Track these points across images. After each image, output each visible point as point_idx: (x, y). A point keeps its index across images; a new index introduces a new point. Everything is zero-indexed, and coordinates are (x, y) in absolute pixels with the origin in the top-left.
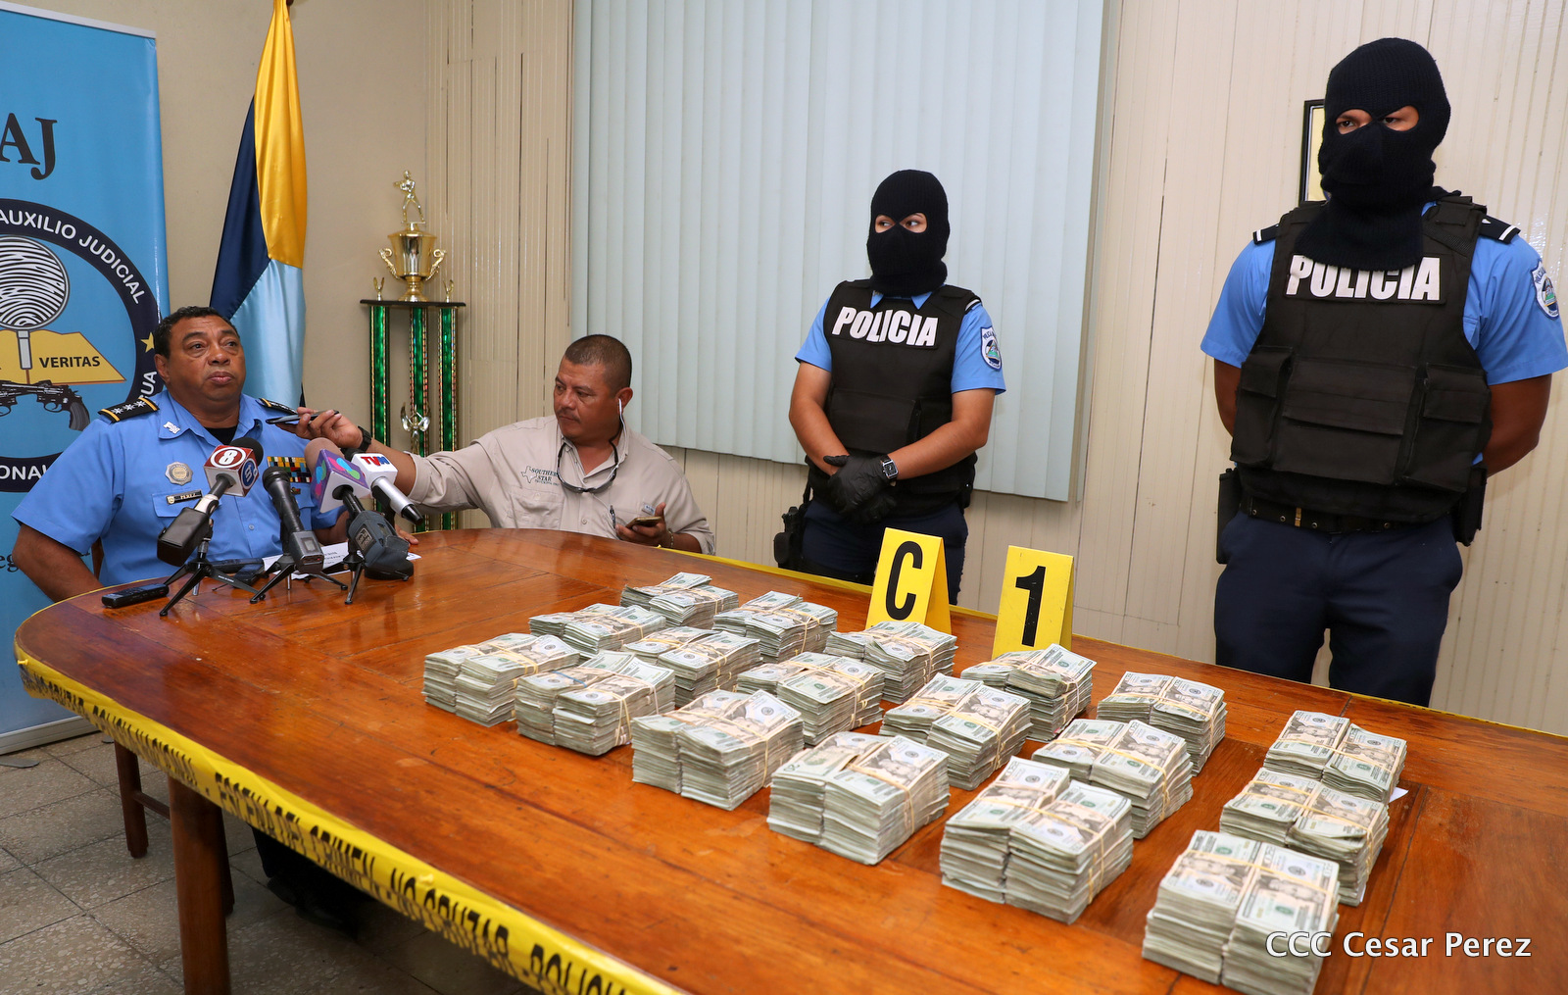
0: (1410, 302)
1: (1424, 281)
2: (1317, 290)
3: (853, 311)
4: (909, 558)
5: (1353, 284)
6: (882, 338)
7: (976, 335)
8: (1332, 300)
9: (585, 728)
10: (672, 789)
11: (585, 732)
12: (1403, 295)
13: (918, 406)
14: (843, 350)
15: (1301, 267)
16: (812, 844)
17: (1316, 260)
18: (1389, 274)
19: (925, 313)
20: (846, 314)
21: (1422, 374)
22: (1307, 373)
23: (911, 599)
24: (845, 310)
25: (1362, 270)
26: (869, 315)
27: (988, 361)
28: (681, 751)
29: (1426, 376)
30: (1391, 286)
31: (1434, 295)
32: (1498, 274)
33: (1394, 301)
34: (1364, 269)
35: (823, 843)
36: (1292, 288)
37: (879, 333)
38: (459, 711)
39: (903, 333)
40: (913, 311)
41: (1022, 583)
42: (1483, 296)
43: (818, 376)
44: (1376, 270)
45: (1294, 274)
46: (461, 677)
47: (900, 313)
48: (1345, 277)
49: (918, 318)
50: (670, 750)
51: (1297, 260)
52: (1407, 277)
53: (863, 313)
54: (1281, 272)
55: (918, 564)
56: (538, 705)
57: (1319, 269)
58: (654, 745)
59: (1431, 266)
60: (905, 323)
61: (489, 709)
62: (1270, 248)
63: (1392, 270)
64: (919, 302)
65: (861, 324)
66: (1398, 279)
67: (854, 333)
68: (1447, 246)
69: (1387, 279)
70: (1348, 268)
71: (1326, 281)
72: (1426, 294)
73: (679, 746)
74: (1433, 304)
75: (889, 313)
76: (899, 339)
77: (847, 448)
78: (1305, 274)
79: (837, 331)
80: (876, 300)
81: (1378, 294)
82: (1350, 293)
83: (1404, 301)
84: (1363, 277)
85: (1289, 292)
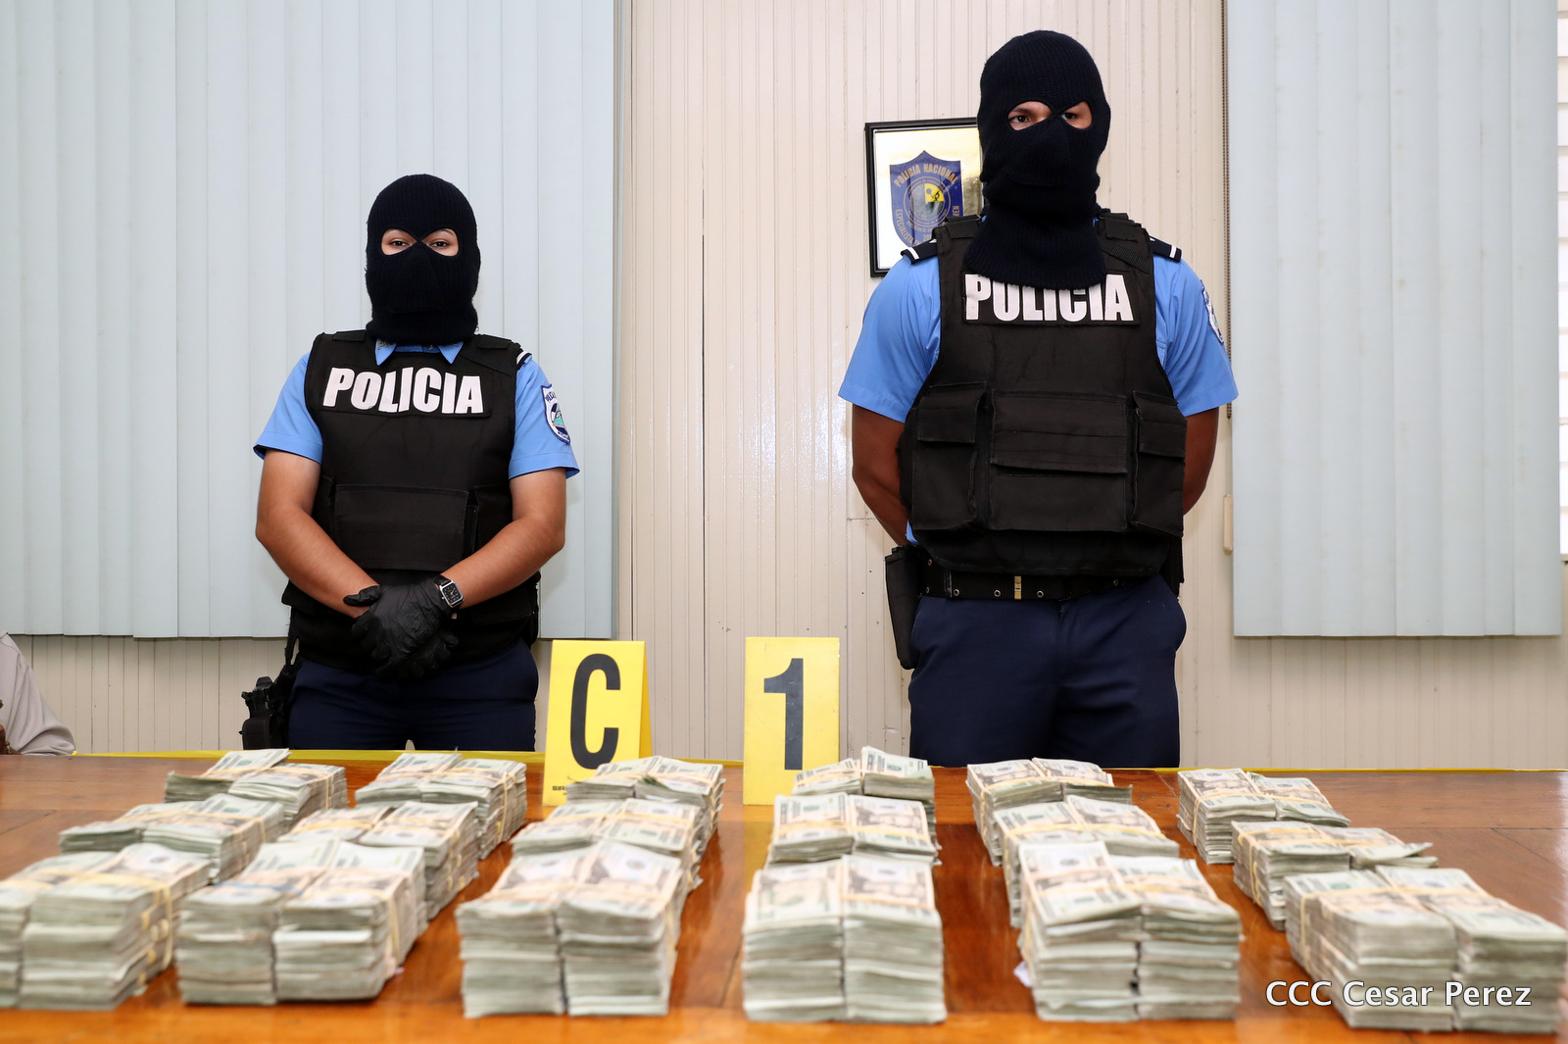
0: (1104, 324)
1: (1112, 300)
2: (1002, 314)
3: (349, 373)
4: (598, 678)
5: (1040, 305)
6: (404, 406)
7: (536, 397)
8: (1019, 324)
9: (348, 952)
10: (548, 1008)
11: (347, 960)
12: (1096, 316)
13: (472, 501)
15: (977, 288)
16: (835, 1021)
17: (994, 278)
18: (1076, 293)
19: (460, 369)
20: (339, 379)
21: (1132, 405)
22: (1010, 410)
23: (611, 734)
24: (336, 373)
25: (1048, 289)
26: (375, 377)
27: (556, 431)
28: (565, 937)
29: (1136, 406)
30: (1081, 306)
31: (1128, 315)
32: (1178, 293)
33: (1087, 322)
34: (1049, 288)
35: (851, 1013)
36: (972, 312)
37: (396, 399)
38: (30, 998)
39: (434, 400)
40: (443, 367)
41: (772, 686)
42: (1167, 319)
43: (299, 469)
44: (1063, 289)
45: (972, 297)
46: (33, 929)
47: (424, 372)
48: (1030, 296)
49: (451, 378)
50: (541, 941)
51: (971, 280)
52: (1095, 294)
53: (364, 376)
54: (952, 296)
55: (613, 683)
56: (238, 936)
57: (999, 288)
58: (507, 940)
59: (1116, 283)
60: (436, 384)
61: (114, 972)
62: (932, 267)
63: (1079, 289)
64: (450, 354)
65: (365, 390)
66: (1086, 298)
67: (357, 402)
68: (1126, 263)
69: (1075, 298)
70: (1032, 287)
71: (1012, 303)
72: (1119, 314)
73: (558, 932)
74: (1128, 324)
75: (407, 371)
76: (432, 405)
78: (985, 295)
79: (330, 400)
80: (382, 353)
81: (1069, 316)
82: (1037, 316)
83: (1097, 323)
84: (1049, 298)
85: (969, 317)
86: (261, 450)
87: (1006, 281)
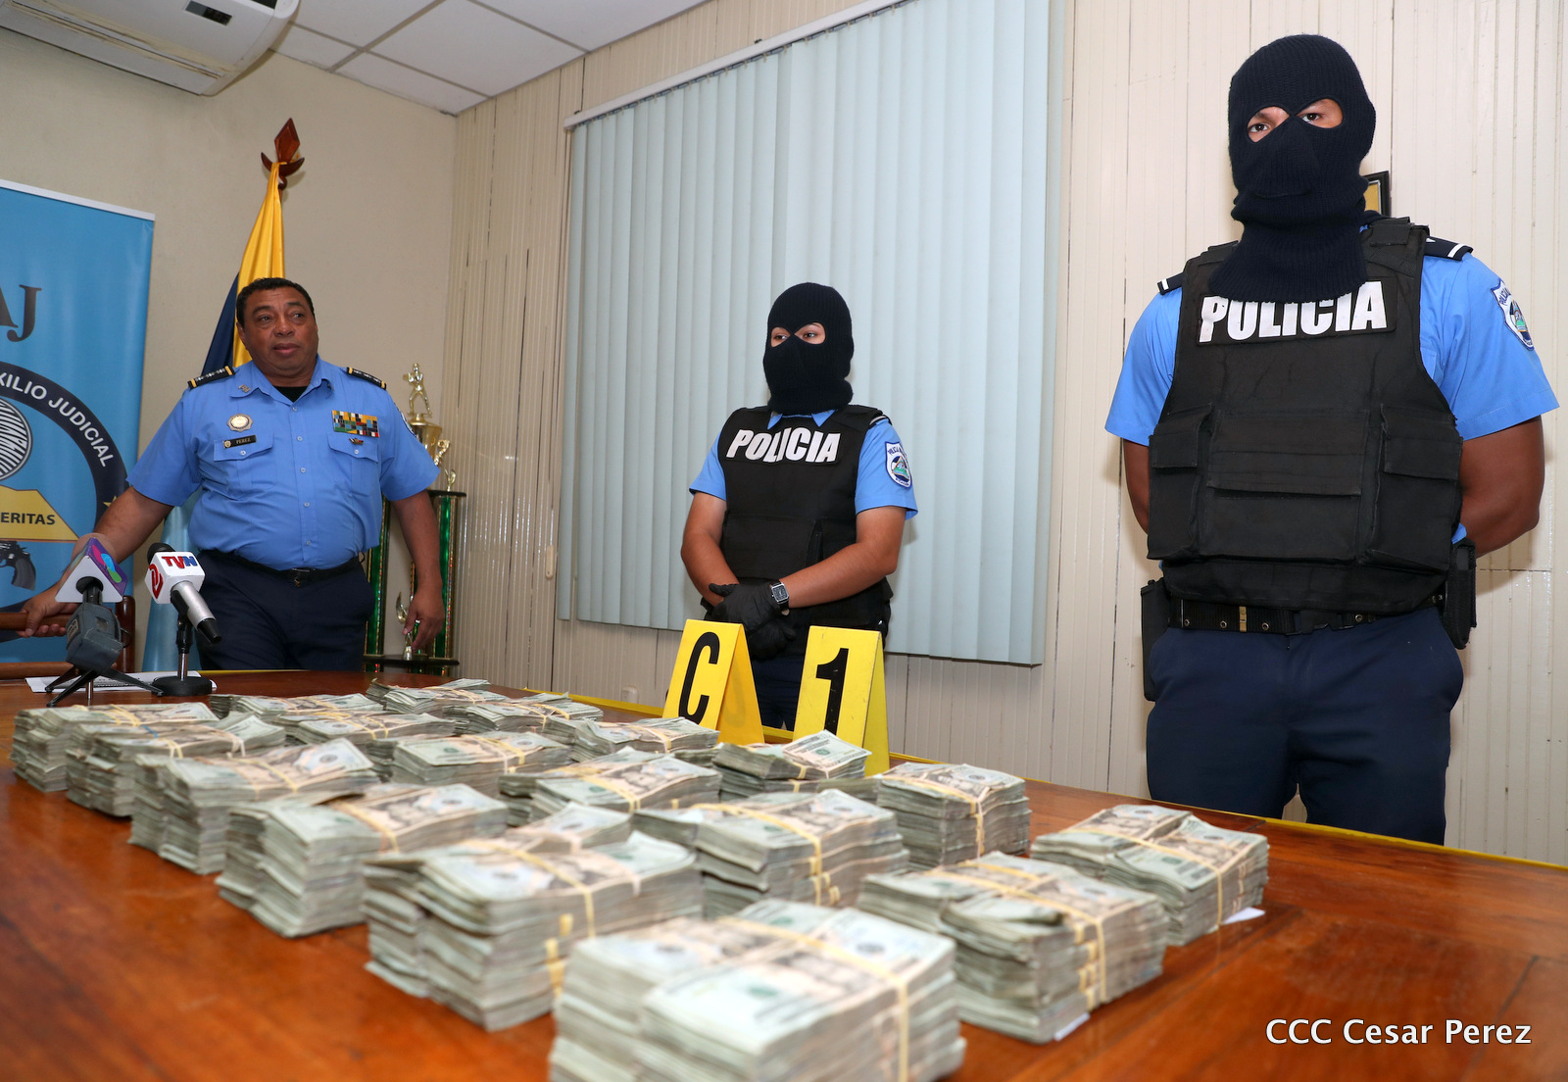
0: (1351, 334)
1: (1366, 308)
2: (1235, 333)
3: (749, 434)
4: (706, 651)
5: (1278, 320)
6: (780, 457)
7: (880, 451)
8: (1255, 341)
12: (1342, 325)
13: (818, 527)
14: (737, 471)
15: (1213, 308)
17: (1231, 297)
18: (1322, 304)
19: (826, 430)
20: (743, 437)
21: (1377, 418)
22: (1231, 432)
23: (704, 700)
24: (742, 433)
25: (1289, 301)
26: (767, 437)
27: (894, 478)
29: (1383, 421)
30: (1325, 320)
31: (1380, 322)
33: (1330, 334)
34: (1291, 300)
36: (1206, 334)
37: (776, 453)
39: (802, 451)
40: (813, 428)
41: (823, 671)
43: (715, 506)
44: (1307, 301)
45: (1208, 319)
47: (798, 431)
48: (1269, 311)
49: (818, 435)
51: (1209, 302)
52: (1344, 304)
53: (760, 436)
54: (1190, 318)
55: (714, 658)
57: (1236, 306)
59: (1372, 291)
60: (805, 440)
62: (1176, 299)
63: (1325, 300)
64: (820, 419)
65: (758, 446)
66: (1333, 310)
67: (750, 455)
68: (1391, 270)
69: (1319, 311)
70: (1271, 300)
71: (1246, 320)
72: (1368, 323)
74: (1380, 331)
75: (787, 431)
76: (799, 456)
77: (738, 578)
78: (1219, 316)
79: (731, 453)
80: (773, 421)
81: (1310, 328)
82: (1275, 332)
83: (1343, 334)
84: (1290, 310)
85: (1202, 340)
86: (693, 492)
87: (1244, 299)
